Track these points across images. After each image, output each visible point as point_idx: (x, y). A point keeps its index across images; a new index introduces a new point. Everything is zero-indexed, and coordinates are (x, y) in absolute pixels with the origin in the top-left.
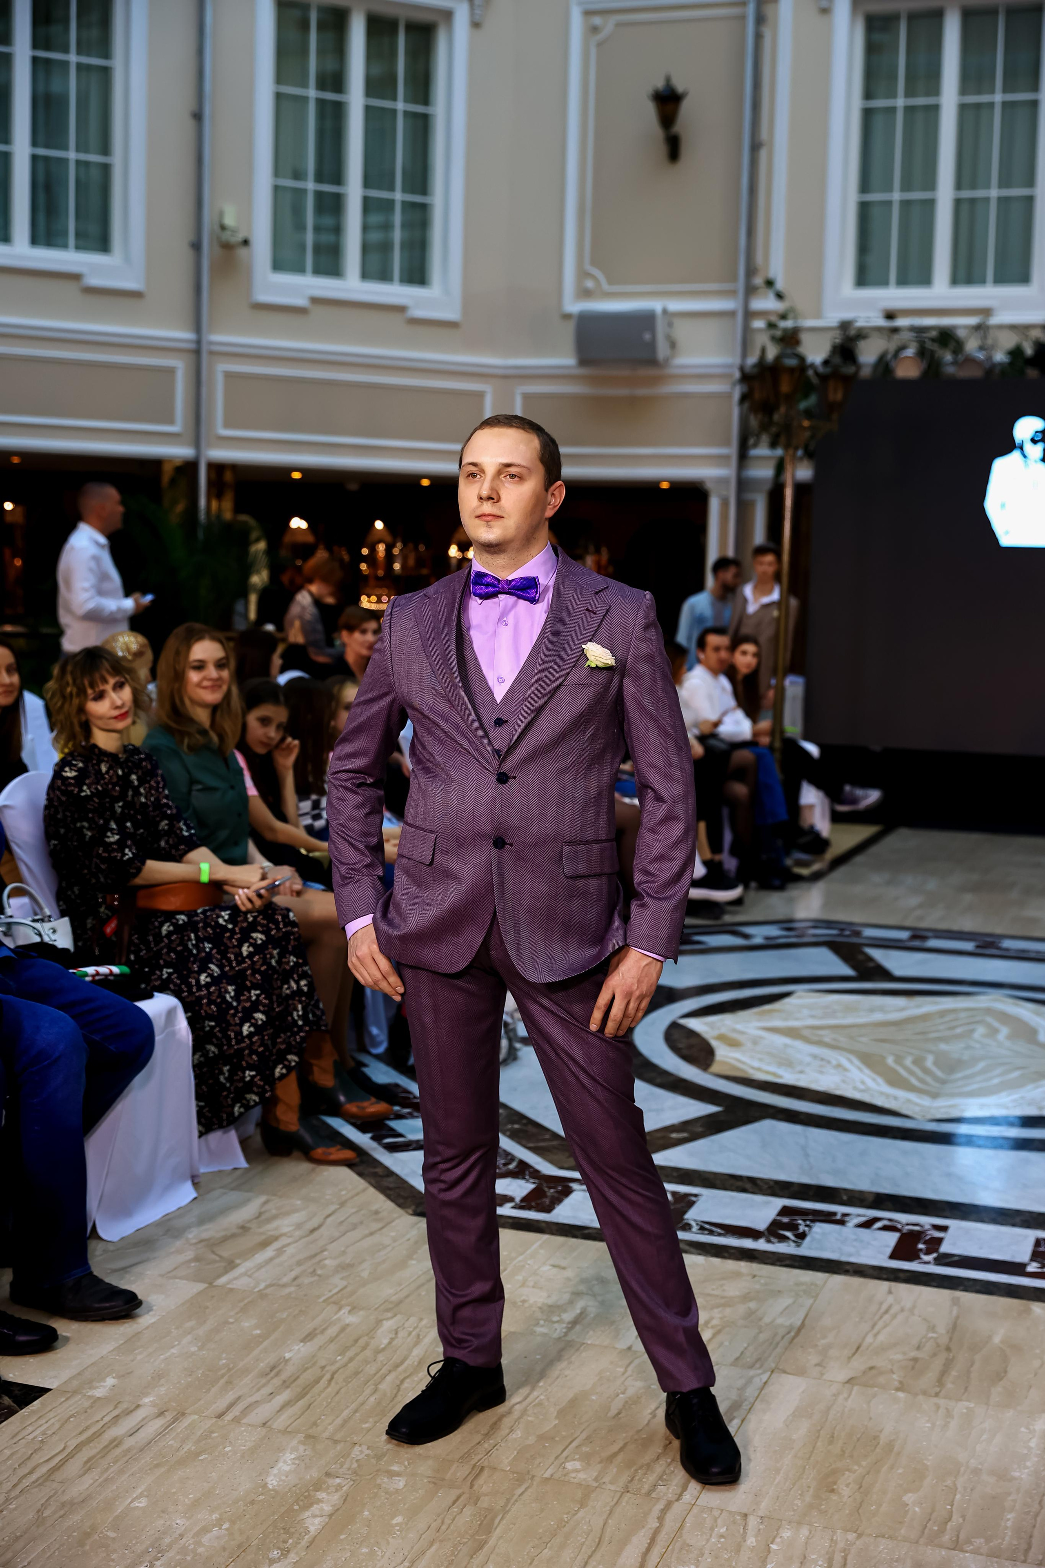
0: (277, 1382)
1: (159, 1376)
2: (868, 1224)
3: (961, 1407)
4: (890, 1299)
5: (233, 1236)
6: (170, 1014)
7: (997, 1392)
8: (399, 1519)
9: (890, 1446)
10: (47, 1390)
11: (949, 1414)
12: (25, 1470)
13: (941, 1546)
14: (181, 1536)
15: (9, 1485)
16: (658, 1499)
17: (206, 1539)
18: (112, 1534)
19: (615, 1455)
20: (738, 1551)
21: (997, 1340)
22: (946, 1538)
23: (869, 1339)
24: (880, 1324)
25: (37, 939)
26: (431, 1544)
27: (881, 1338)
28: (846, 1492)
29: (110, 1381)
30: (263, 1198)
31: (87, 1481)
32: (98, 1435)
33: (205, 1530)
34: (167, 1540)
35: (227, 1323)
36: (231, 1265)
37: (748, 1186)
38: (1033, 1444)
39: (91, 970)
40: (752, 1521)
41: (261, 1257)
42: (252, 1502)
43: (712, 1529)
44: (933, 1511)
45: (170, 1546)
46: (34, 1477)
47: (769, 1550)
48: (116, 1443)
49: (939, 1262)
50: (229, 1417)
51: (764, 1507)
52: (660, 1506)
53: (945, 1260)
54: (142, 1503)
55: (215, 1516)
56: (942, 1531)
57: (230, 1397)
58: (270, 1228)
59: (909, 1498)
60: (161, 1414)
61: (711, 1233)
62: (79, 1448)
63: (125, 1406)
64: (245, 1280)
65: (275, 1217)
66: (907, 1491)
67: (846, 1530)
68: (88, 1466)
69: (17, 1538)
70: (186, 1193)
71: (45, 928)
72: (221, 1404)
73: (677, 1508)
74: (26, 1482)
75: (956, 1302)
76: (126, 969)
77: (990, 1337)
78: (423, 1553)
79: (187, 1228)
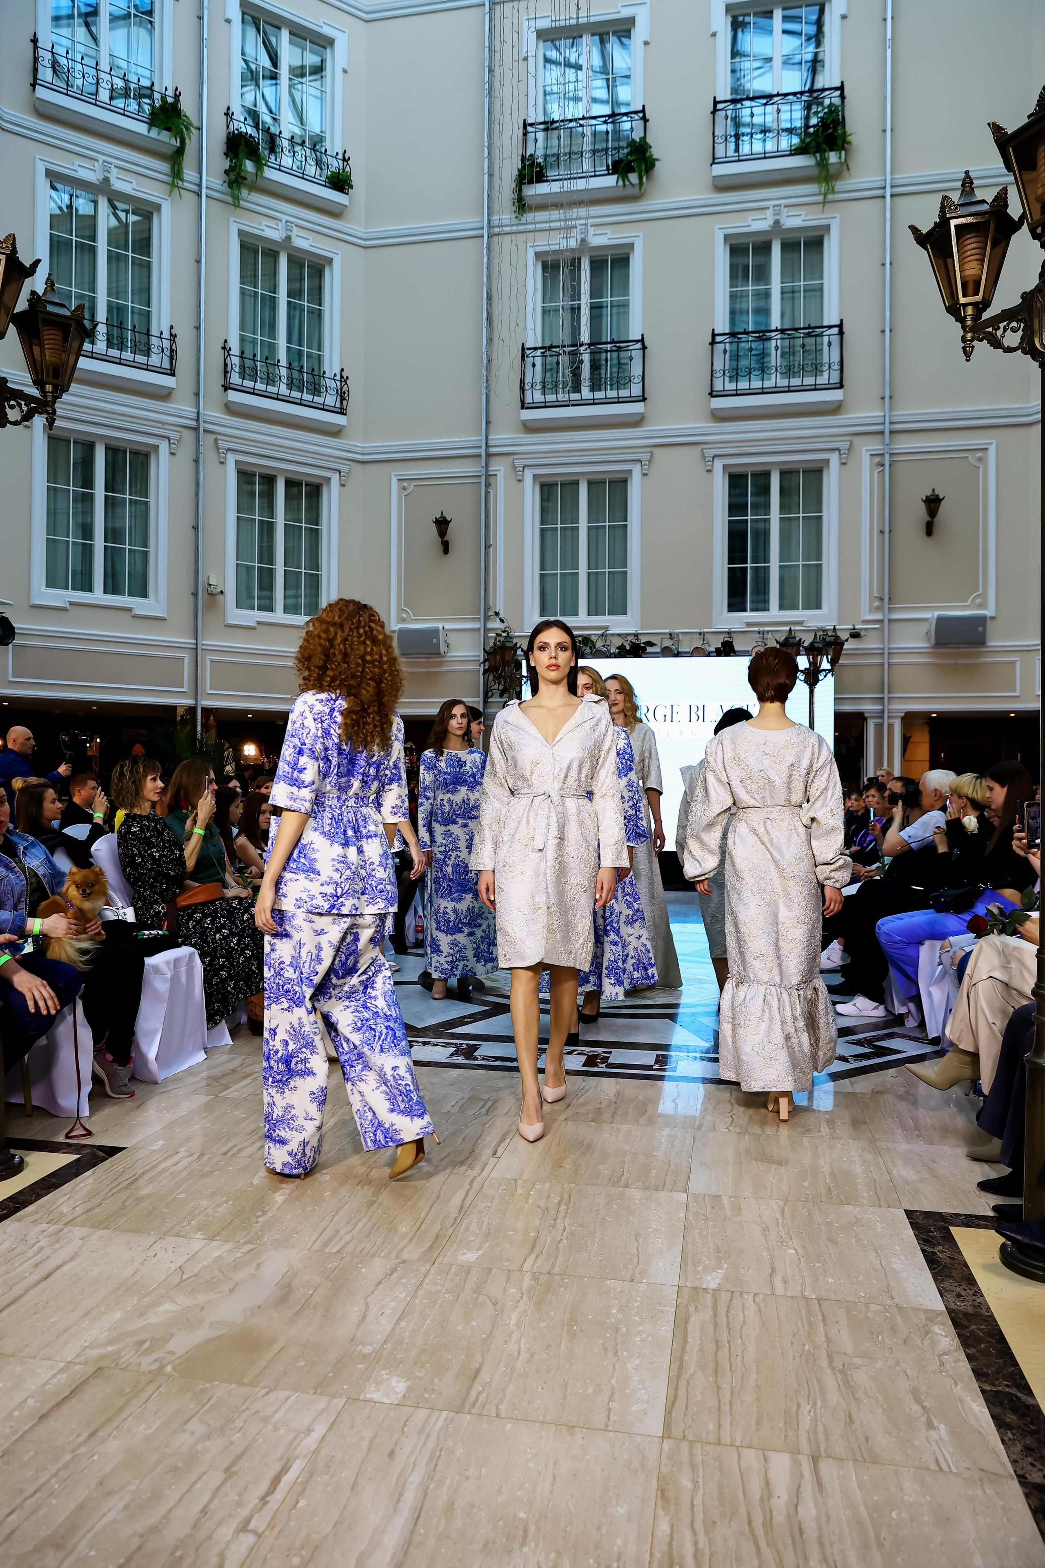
0: (256, 1137)
1: (188, 1139)
2: (570, 1053)
3: (626, 1127)
4: (584, 1084)
5: (227, 1074)
6: (191, 955)
7: (642, 1120)
8: (328, 1193)
9: (589, 1146)
10: (125, 1148)
11: (619, 1130)
12: (114, 1184)
13: (619, 1187)
14: (205, 1209)
15: (105, 1192)
16: (468, 1176)
17: (220, 1209)
18: (165, 1211)
19: (444, 1159)
20: (513, 1195)
21: (640, 1098)
22: (622, 1183)
23: (575, 1101)
24: (580, 1094)
25: (116, 918)
26: (346, 1203)
27: (581, 1100)
28: (568, 1167)
29: (161, 1142)
30: (244, 1057)
31: (151, 1187)
32: (154, 1167)
33: (219, 1205)
34: (198, 1211)
35: (226, 1113)
36: (227, 1087)
37: (507, 1040)
38: (663, 1140)
39: (147, 932)
40: (520, 1183)
41: (244, 1083)
42: (245, 1191)
43: (498, 1187)
44: (614, 1171)
45: (199, 1214)
46: (119, 1188)
47: (530, 1195)
48: (167, 1169)
49: (607, 1066)
50: (230, 1154)
51: (526, 1175)
52: (470, 1178)
53: (611, 1066)
54: (183, 1195)
55: (224, 1199)
56: (619, 1179)
57: (230, 1145)
58: (248, 1070)
59: (601, 1167)
60: (191, 1155)
61: (488, 1060)
62: (144, 1173)
63: (169, 1153)
64: (236, 1093)
65: (251, 1065)
66: (600, 1164)
67: (569, 1183)
68: (151, 1180)
69: (110, 1216)
70: (202, 1056)
71: (121, 911)
72: (224, 1149)
73: (479, 1179)
74: (114, 1191)
75: (617, 1083)
76: (167, 933)
77: (637, 1097)
78: (342, 1208)
79: (203, 1071)
